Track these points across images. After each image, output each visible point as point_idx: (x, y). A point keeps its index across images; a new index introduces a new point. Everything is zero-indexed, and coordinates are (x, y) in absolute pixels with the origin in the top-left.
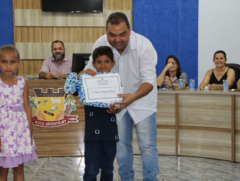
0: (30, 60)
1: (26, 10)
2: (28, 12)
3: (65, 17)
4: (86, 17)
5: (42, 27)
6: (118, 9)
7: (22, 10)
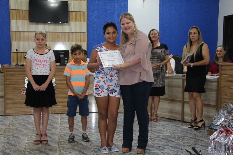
0: (21, 53)
1: (19, 21)
2: (20, 22)
3: (44, 26)
4: (57, 26)
5: (29, 32)
6: (78, 21)
7: (16, 20)
